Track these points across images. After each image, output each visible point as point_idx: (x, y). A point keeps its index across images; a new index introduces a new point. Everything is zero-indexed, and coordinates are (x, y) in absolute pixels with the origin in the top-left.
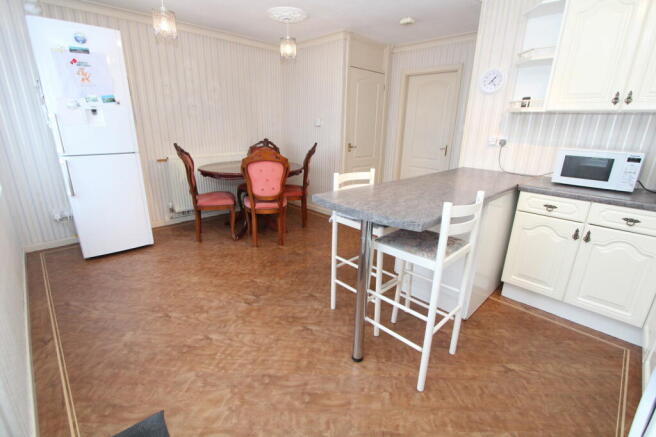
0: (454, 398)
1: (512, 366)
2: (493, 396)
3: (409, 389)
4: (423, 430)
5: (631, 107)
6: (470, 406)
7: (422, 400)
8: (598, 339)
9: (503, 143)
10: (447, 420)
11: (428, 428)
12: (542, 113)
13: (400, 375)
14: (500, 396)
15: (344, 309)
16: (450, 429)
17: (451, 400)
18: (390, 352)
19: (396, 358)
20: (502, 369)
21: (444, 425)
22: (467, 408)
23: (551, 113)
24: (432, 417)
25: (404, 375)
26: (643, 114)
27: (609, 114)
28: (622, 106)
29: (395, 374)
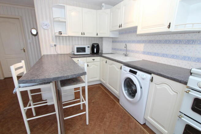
0: (94, 118)
1: (93, 101)
2: (98, 110)
3: (86, 127)
4: (99, 131)
5: (85, 36)
6: (98, 116)
7: (91, 125)
8: (95, 86)
9: (55, 45)
10: (99, 123)
11: (99, 130)
12: (67, 36)
13: (79, 126)
14: (98, 109)
15: (35, 129)
16: (101, 124)
17: (94, 119)
18: (69, 124)
19: (73, 124)
20: (92, 103)
21: (100, 125)
22: (98, 117)
23: (69, 37)
24: (97, 126)
25: (80, 125)
26: (86, 37)
27: (81, 37)
28: (83, 35)
29: (78, 128)
